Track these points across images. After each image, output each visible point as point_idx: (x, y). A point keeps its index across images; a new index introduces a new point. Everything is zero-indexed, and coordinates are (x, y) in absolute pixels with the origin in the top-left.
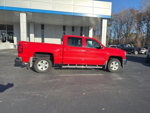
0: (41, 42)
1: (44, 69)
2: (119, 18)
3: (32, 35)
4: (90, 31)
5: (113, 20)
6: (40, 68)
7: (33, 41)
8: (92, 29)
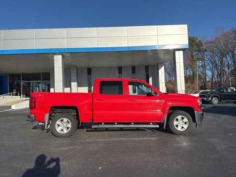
0: (87, 91)
1: (65, 131)
2: (216, 47)
3: (74, 84)
4: (160, 71)
5: (206, 50)
6: (58, 130)
7: (76, 92)
8: (163, 68)
